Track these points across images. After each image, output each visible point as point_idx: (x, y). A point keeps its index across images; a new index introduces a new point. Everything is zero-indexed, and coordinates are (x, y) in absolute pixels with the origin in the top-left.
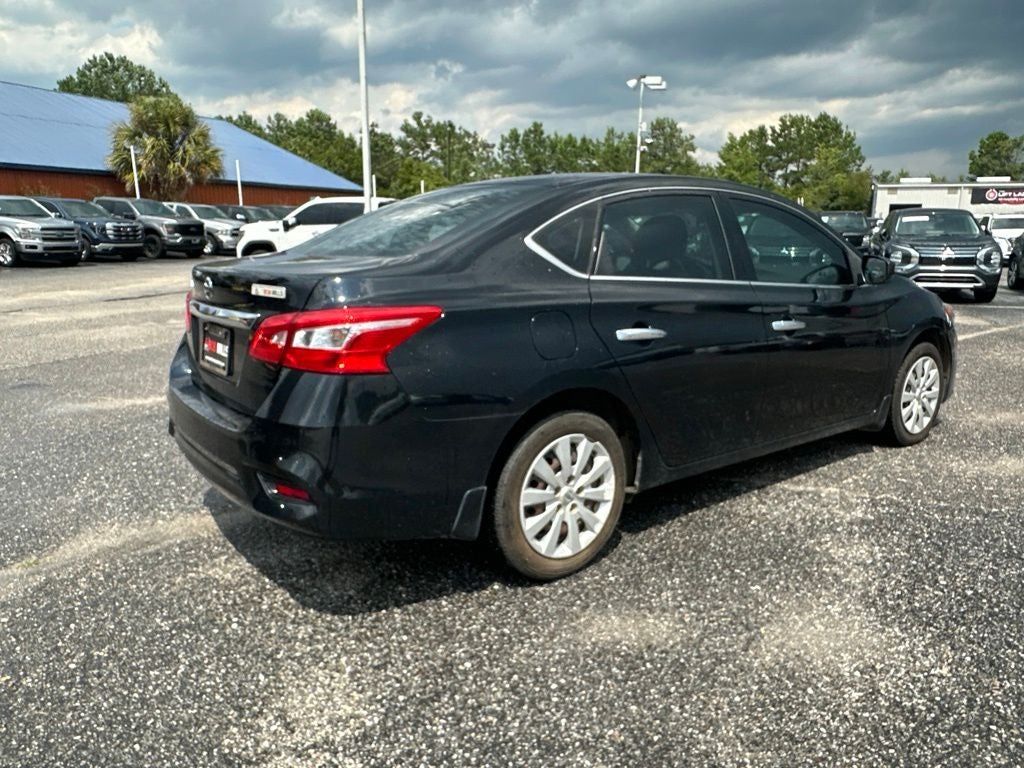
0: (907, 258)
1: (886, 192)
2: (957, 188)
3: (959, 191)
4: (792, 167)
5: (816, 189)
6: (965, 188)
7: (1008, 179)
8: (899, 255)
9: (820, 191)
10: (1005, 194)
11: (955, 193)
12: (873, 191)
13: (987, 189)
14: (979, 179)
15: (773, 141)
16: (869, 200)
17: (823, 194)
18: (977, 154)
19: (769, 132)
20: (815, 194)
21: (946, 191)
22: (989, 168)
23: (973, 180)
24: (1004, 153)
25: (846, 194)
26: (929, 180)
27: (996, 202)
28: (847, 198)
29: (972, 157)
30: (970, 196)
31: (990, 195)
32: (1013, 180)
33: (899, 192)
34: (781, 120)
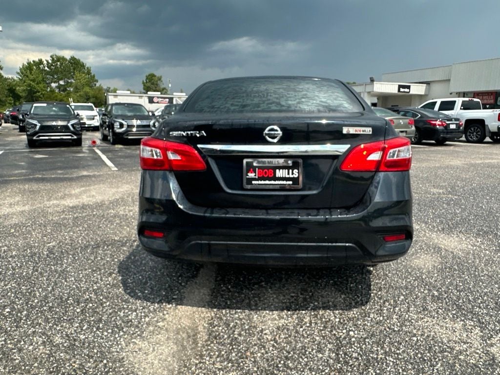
0: (121, 125)
1: (113, 97)
2: (142, 96)
3: (143, 98)
4: (62, 83)
5: (78, 94)
6: (145, 96)
7: (159, 93)
8: (118, 124)
9: (80, 95)
10: (161, 100)
11: (142, 98)
12: (106, 96)
13: (153, 97)
14: (149, 93)
15: (48, 67)
16: (104, 100)
17: (82, 96)
18: (145, 81)
19: (45, 62)
20: (78, 96)
21: (138, 97)
22: (150, 88)
23: (146, 93)
24: (155, 83)
25: (93, 98)
26: (129, 92)
27: (158, 103)
28: (94, 99)
29: (143, 83)
30: (148, 100)
31: (155, 100)
32: (161, 94)
33: (119, 97)
34: (51, 57)
